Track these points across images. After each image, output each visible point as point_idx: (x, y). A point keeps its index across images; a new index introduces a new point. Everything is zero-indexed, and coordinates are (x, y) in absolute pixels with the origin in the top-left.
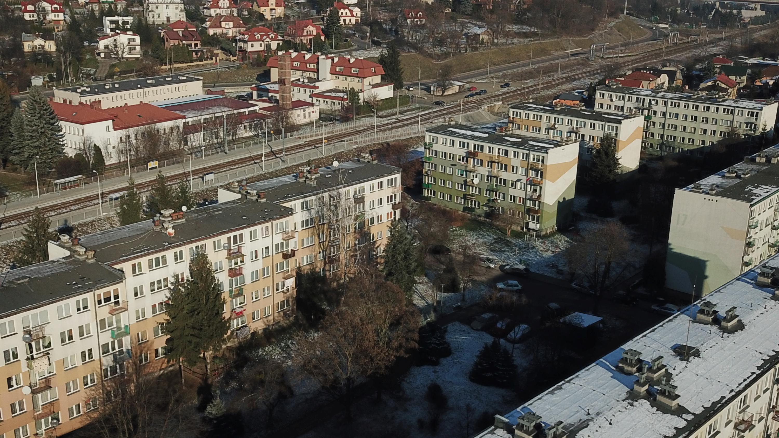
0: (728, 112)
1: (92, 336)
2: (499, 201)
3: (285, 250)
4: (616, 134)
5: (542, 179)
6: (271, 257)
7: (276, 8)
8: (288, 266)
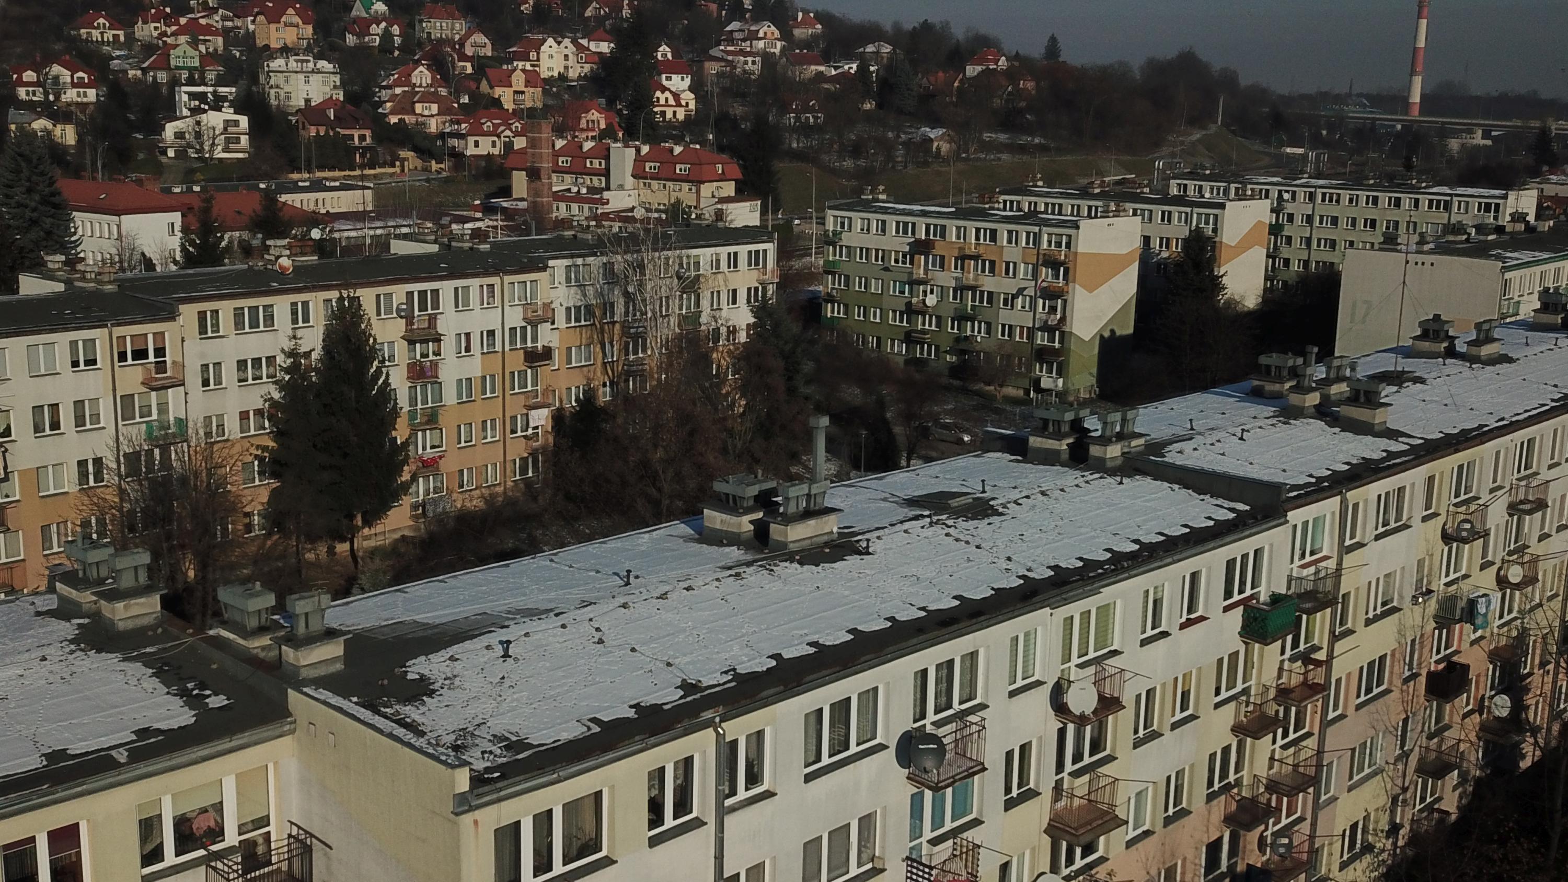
0: (1438, 207)
1: (104, 428)
2: (979, 339)
3: (529, 344)
4: (1215, 230)
5: (1067, 284)
6: (500, 354)
7: (525, 89)
8: (535, 383)
